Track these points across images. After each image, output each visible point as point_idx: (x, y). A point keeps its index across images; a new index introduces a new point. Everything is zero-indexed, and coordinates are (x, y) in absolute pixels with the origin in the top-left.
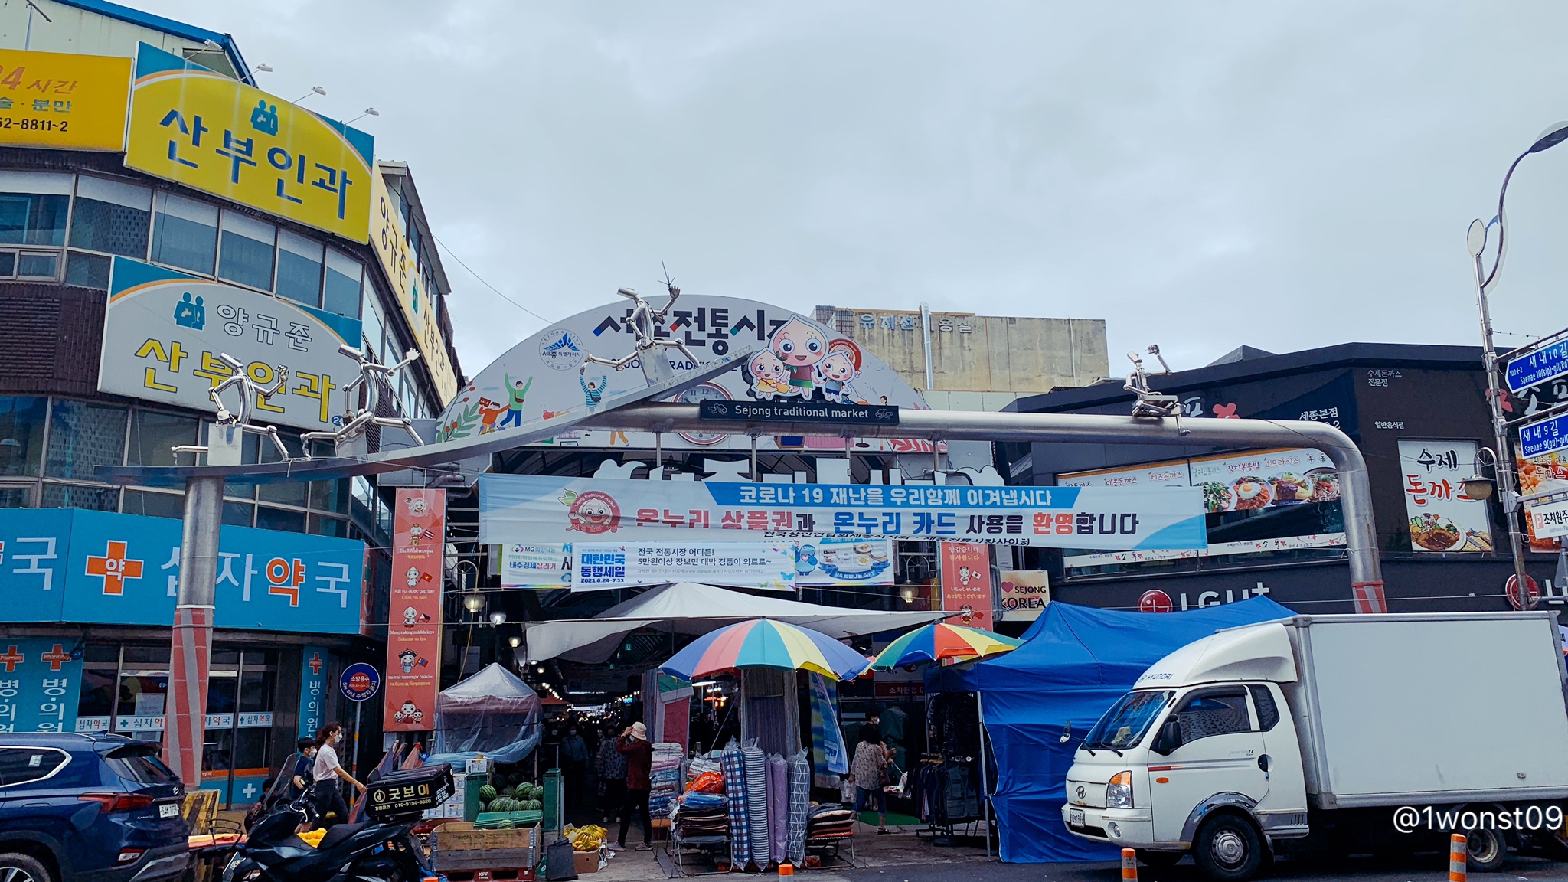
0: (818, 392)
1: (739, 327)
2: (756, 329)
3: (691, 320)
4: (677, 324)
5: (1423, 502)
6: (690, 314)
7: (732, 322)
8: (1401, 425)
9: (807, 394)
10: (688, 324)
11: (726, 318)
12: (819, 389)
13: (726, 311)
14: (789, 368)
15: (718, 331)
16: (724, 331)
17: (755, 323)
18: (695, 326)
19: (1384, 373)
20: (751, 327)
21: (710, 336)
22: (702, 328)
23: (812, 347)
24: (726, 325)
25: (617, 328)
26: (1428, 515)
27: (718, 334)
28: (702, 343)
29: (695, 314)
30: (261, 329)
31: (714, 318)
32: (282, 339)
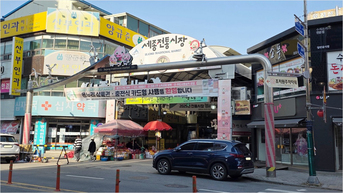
0: (122, 63)
1: (171, 41)
2: (175, 41)
3: (161, 41)
4: (158, 43)
5: (337, 73)
6: (161, 40)
7: (170, 40)
8: (328, 46)
9: (120, 64)
10: (160, 42)
11: (168, 39)
12: (123, 62)
13: (168, 37)
14: (117, 58)
15: (167, 43)
16: (168, 43)
17: (175, 39)
18: (162, 42)
19: (323, 28)
20: (174, 41)
21: (165, 44)
22: (163, 43)
23: (122, 53)
24: (168, 41)
25: (146, 46)
26: (339, 78)
27: (167, 44)
28: (163, 47)
29: (162, 40)
30: (75, 58)
31: (166, 40)
32: (79, 59)
